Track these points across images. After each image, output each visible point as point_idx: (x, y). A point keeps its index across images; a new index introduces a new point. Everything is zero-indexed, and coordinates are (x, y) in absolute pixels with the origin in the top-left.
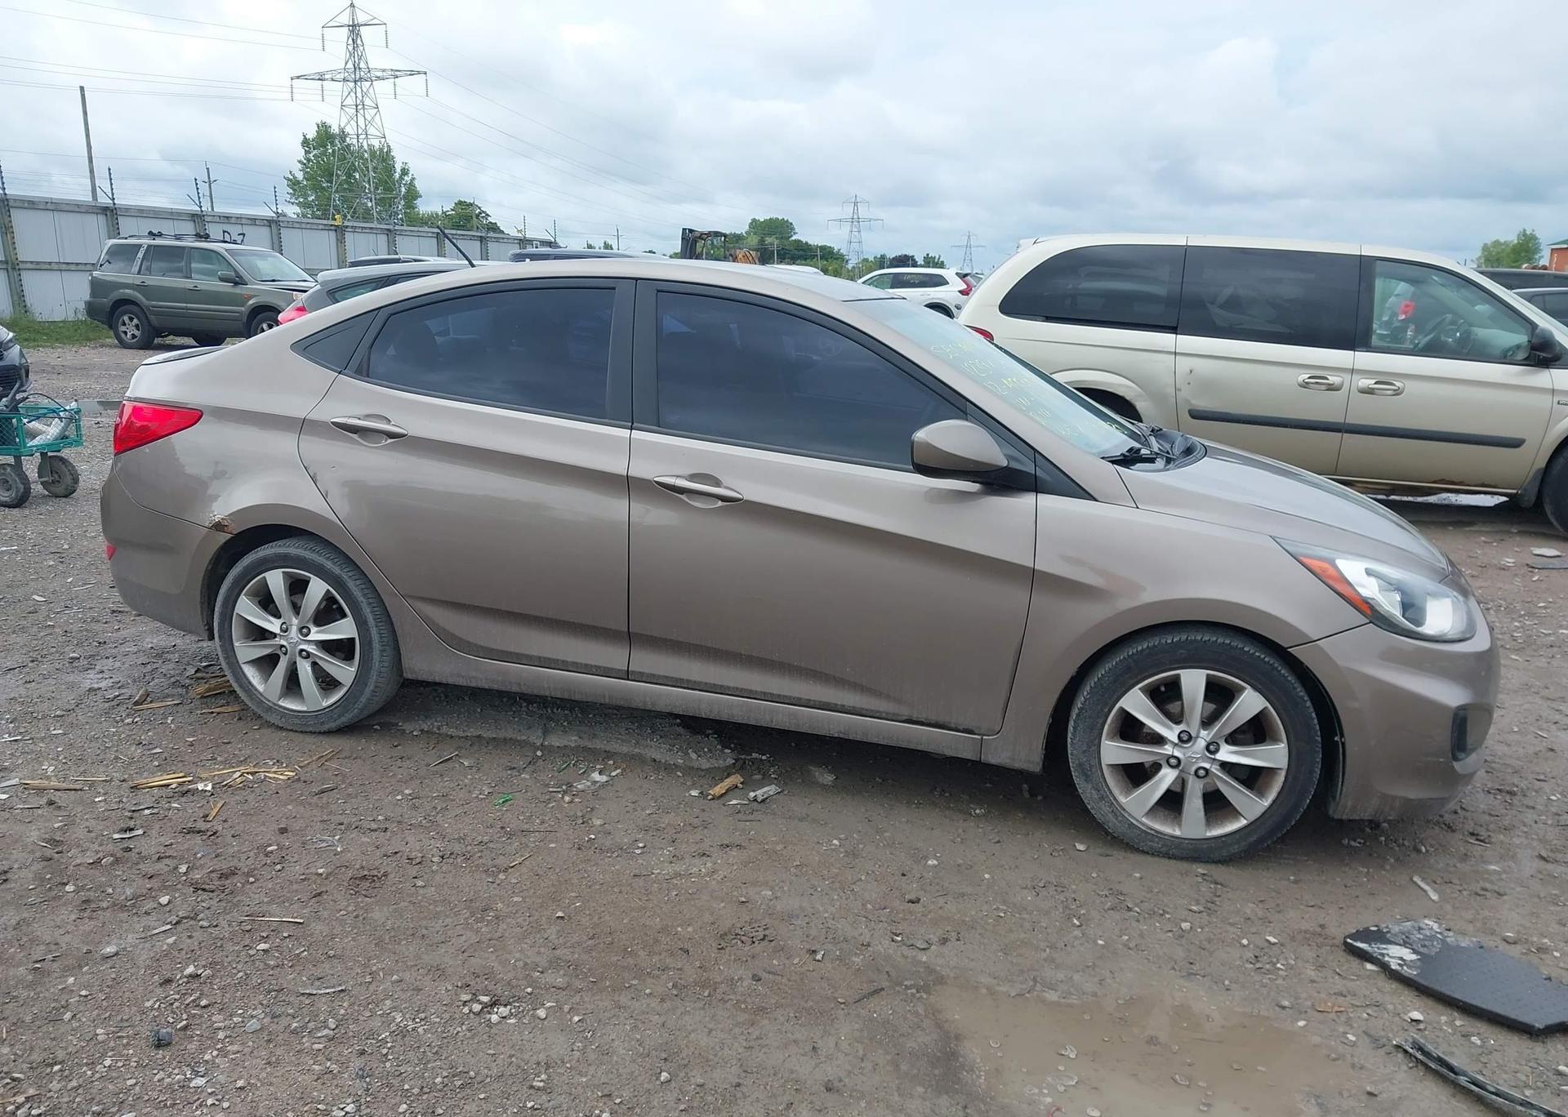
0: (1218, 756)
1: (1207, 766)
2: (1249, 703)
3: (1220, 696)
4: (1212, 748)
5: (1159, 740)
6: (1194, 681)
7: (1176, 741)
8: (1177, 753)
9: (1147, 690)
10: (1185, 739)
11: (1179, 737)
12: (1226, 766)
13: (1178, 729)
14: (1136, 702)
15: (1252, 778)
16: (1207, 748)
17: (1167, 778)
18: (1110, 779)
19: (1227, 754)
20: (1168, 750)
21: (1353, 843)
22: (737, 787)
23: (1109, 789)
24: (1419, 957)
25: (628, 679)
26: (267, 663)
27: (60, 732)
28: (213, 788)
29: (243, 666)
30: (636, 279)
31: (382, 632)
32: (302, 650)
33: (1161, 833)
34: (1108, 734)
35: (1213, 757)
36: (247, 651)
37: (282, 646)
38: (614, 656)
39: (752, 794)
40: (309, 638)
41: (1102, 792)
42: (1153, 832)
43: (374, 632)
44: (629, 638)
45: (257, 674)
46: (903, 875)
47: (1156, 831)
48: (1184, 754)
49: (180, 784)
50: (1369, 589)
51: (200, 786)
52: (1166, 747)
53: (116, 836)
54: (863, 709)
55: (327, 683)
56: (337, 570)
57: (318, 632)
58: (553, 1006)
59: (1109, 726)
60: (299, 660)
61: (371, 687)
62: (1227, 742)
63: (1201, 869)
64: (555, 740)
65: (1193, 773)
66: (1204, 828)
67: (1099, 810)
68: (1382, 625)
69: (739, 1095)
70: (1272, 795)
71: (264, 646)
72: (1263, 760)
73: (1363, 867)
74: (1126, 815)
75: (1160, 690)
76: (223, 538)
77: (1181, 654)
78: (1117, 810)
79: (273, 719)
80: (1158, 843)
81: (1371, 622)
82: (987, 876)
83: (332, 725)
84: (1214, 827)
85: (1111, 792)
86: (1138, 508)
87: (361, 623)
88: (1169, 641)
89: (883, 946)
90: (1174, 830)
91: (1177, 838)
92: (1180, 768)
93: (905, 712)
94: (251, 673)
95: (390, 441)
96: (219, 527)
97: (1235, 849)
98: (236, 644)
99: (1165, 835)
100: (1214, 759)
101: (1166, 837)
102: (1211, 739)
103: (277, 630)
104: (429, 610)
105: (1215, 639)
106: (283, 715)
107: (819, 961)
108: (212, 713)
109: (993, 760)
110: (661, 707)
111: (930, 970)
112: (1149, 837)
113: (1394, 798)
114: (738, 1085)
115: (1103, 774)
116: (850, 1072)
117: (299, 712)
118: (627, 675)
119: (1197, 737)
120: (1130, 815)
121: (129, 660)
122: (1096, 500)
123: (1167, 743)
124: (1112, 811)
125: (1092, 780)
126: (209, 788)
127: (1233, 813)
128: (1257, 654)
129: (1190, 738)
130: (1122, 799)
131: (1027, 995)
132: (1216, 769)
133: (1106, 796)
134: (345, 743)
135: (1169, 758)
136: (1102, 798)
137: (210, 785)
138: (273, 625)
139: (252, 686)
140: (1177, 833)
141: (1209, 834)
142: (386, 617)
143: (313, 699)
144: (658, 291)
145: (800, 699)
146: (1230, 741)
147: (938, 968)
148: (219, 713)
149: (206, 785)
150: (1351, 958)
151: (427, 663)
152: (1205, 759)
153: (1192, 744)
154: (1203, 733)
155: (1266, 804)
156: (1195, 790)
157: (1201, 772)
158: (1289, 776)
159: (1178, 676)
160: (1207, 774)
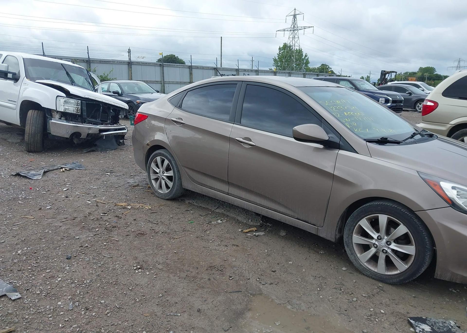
0: (390, 246)
1: (386, 249)
2: (402, 229)
3: (392, 225)
4: (388, 243)
5: (372, 238)
6: (383, 219)
7: (376, 238)
8: (376, 243)
9: (368, 220)
10: (379, 238)
11: (378, 237)
12: (393, 250)
13: (377, 235)
14: (364, 223)
15: (404, 257)
16: (387, 242)
17: (373, 250)
18: (355, 248)
19: (393, 246)
20: (374, 241)
21: (453, 291)
22: (253, 231)
23: (355, 251)
24: (432, 331)
25: (228, 195)
26: (156, 179)
27: (114, 191)
29: (152, 180)
30: (243, 81)
31: (178, 175)
32: (163, 178)
33: (371, 270)
34: (355, 233)
35: (388, 246)
36: (153, 176)
37: (159, 176)
38: (225, 188)
39: (254, 233)
40: (164, 175)
41: (352, 252)
42: (368, 269)
43: (176, 174)
44: (229, 183)
45: (155, 182)
46: (278, 264)
47: (369, 269)
48: (379, 243)
49: (125, 206)
50: (452, 194)
52: (373, 240)
53: (102, 214)
54: (285, 213)
55: (167, 187)
56: (170, 158)
57: (166, 173)
58: (153, 273)
59: (355, 230)
60: (162, 180)
61: (175, 189)
62: (394, 242)
63: (380, 285)
64: (217, 211)
65: (381, 251)
66: (385, 271)
67: (352, 258)
68: (455, 208)
69: (174, 305)
70: (410, 264)
71: (156, 176)
72: (407, 251)
74: (359, 261)
75: (372, 221)
76: (149, 147)
77: (379, 208)
78: (357, 259)
79: (157, 194)
80: (369, 273)
81: (450, 206)
82: (304, 270)
83: (167, 198)
84: (389, 271)
85: (355, 253)
86: (371, 157)
87: (174, 172)
88: (376, 204)
89: (253, 281)
90: (375, 270)
91: (376, 272)
92: (377, 248)
93: (296, 216)
94: (153, 182)
95: (182, 125)
96: (148, 145)
97: (395, 281)
98: (151, 174)
99: (372, 270)
100: (389, 247)
101: (372, 271)
102: (388, 240)
103: (158, 172)
104: (187, 170)
105: (391, 205)
106: (158, 194)
107: (230, 280)
108: (147, 191)
109: (321, 236)
110: (235, 204)
111: (260, 290)
112: (366, 270)
113: (457, 275)
114: (177, 303)
115: (353, 246)
116: (209, 309)
117: (162, 193)
118: (228, 194)
119: (383, 238)
120: (361, 261)
121: (142, 177)
122: (358, 154)
123: (374, 239)
124: (355, 259)
125: (349, 247)
126: (130, 208)
127: (394, 267)
128: (406, 212)
129: (381, 239)
130: (359, 255)
131: (282, 305)
132: (389, 251)
133: (354, 253)
134: (169, 203)
135: (374, 244)
136: (352, 254)
137: (130, 207)
138: (158, 171)
139: (153, 185)
140: (376, 271)
141: (386, 273)
142: (178, 171)
143: (165, 191)
144: (247, 84)
145: (269, 207)
146: (396, 242)
147: (263, 291)
148: (149, 192)
149: (129, 207)
150: (408, 325)
151: (189, 185)
152: (386, 247)
153: (382, 241)
154: (386, 237)
155: (407, 267)
156: (382, 257)
157: (384, 251)
158: (416, 259)
159: (378, 216)
160: (387, 252)
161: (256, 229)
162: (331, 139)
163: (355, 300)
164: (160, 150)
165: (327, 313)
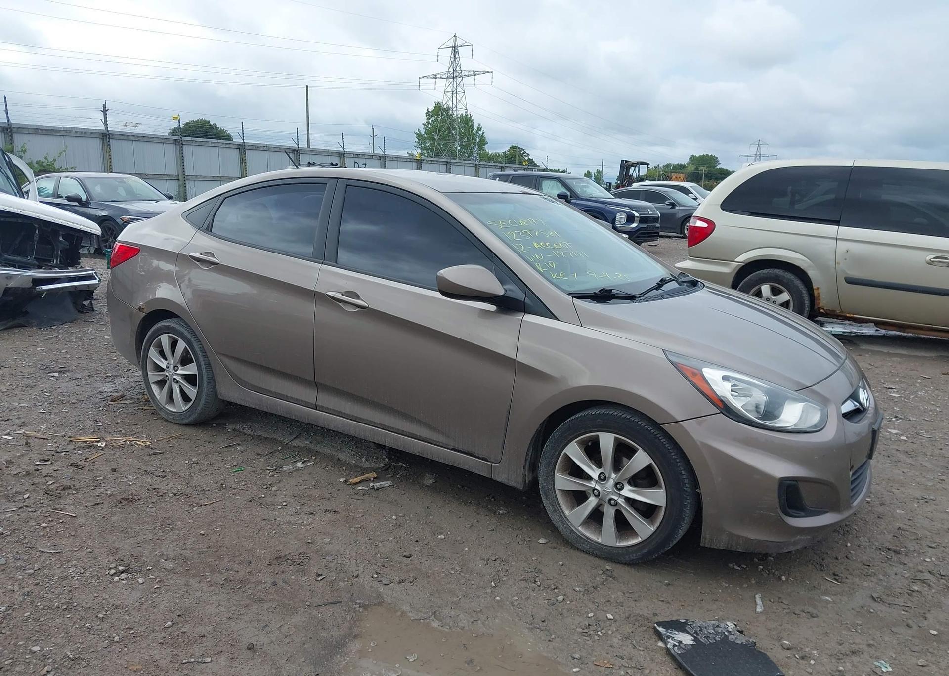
0: (622, 492)
1: (616, 498)
2: (641, 459)
3: (623, 452)
4: (619, 486)
5: (590, 478)
6: (607, 441)
7: (597, 478)
8: (597, 487)
9: (581, 443)
10: (602, 478)
11: (599, 476)
12: (628, 500)
13: (598, 471)
14: (574, 451)
15: (648, 511)
16: (616, 485)
17: (592, 502)
18: (561, 499)
19: (628, 491)
20: (592, 484)
21: (736, 567)
22: (370, 480)
23: (559, 506)
24: (695, 643)
25: (317, 410)
26: (161, 383)
27: (66, 410)
28: (105, 446)
29: (151, 385)
30: (338, 179)
31: (208, 372)
32: (175, 379)
33: (590, 539)
34: (559, 470)
35: (619, 492)
36: (153, 377)
37: (167, 376)
38: (310, 395)
39: (371, 485)
40: (177, 372)
41: (555, 507)
42: (585, 538)
43: (204, 371)
44: (317, 385)
45: (158, 389)
46: (417, 541)
47: (587, 538)
48: (602, 488)
49: (92, 442)
50: (723, 389)
51: (99, 444)
52: (592, 482)
53: (38, 463)
54: (430, 439)
55: (186, 398)
56: (189, 336)
57: (181, 369)
58: (152, 578)
59: (559, 464)
60: (173, 383)
61: (203, 402)
62: (629, 483)
63: (608, 567)
64: (296, 443)
65: (607, 501)
66: (615, 540)
67: (555, 519)
68: (729, 415)
69: (199, 642)
70: (657, 524)
71: (160, 375)
72: (652, 499)
73: (726, 582)
74: (569, 524)
75: (588, 445)
76: (143, 315)
77: (599, 422)
78: (563, 519)
79: (163, 414)
80: (587, 545)
81: (721, 412)
82: (466, 549)
83: (186, 421)
84: (623, 540)
85: (561, 508)
86: (582, 326)
87: (199, 366)
88: (593, 413)
89: (365, 580)
90: (598, 539)
91: (599, 543)
92: (599, 497)
93: (452, 444)
94: (155, 388)
95: (212, 266)
96: (140, 309)
97: (633, 557)
98: (149, 373)
99: (592, 541)
100: (620, 494)
101: (593, 542)
102: (617, 481)
103: (164, 367)
104: (227, 361)
105: (620, 414)
106: (167, 413)
107: (318, 581)
108: (143, 409)
109: (499, 480)
110: (332, 427)
111: (379, 596)
112: (582, 540)
113: (739, 536)
114: (204, 636)
115: (556, 496)
116: (272, 642)
117: (174, 412)
118: (316, 407)
119: (609, 478)
120: (571, 524)
121: (131, 380)
122: (559, 320)
123: (592, 480)
124: (561, 520)
125: (549, 498)
126: (103, 446)
127: (632, 532)
128: (646, 427)
129: (604, 479)
130: (567, 513)
131: (422, 621)
132: (621, 501)
133: (558, 510)
134: (189, 431)
135: (594, 489)
136: (555, 511)
137: (104, 444)
138: (163, 364)
139: (155, 396)
140: (599, 540)
141: (618, 544)
142: (208, 364)
143: (180, 407)
144: (347, 185)
145: (399, 430)
146: (632, 483)
147: (385, 596)
148: (146, 410)
149: (102, 444)
150: (654, 637)
151: (231, 392)
152: (614, 493)
153: (606, 483)
154: (613, 476)
155: (653, 529)
156: (609, 513)
157: (613, 502)
158: (667, 512)
159: (598, 436)
160: (616, 503)
161: (376, 476)
162: (509, 294)
163: (561, 600)
164: (168, 320)
165: (507, 628)
